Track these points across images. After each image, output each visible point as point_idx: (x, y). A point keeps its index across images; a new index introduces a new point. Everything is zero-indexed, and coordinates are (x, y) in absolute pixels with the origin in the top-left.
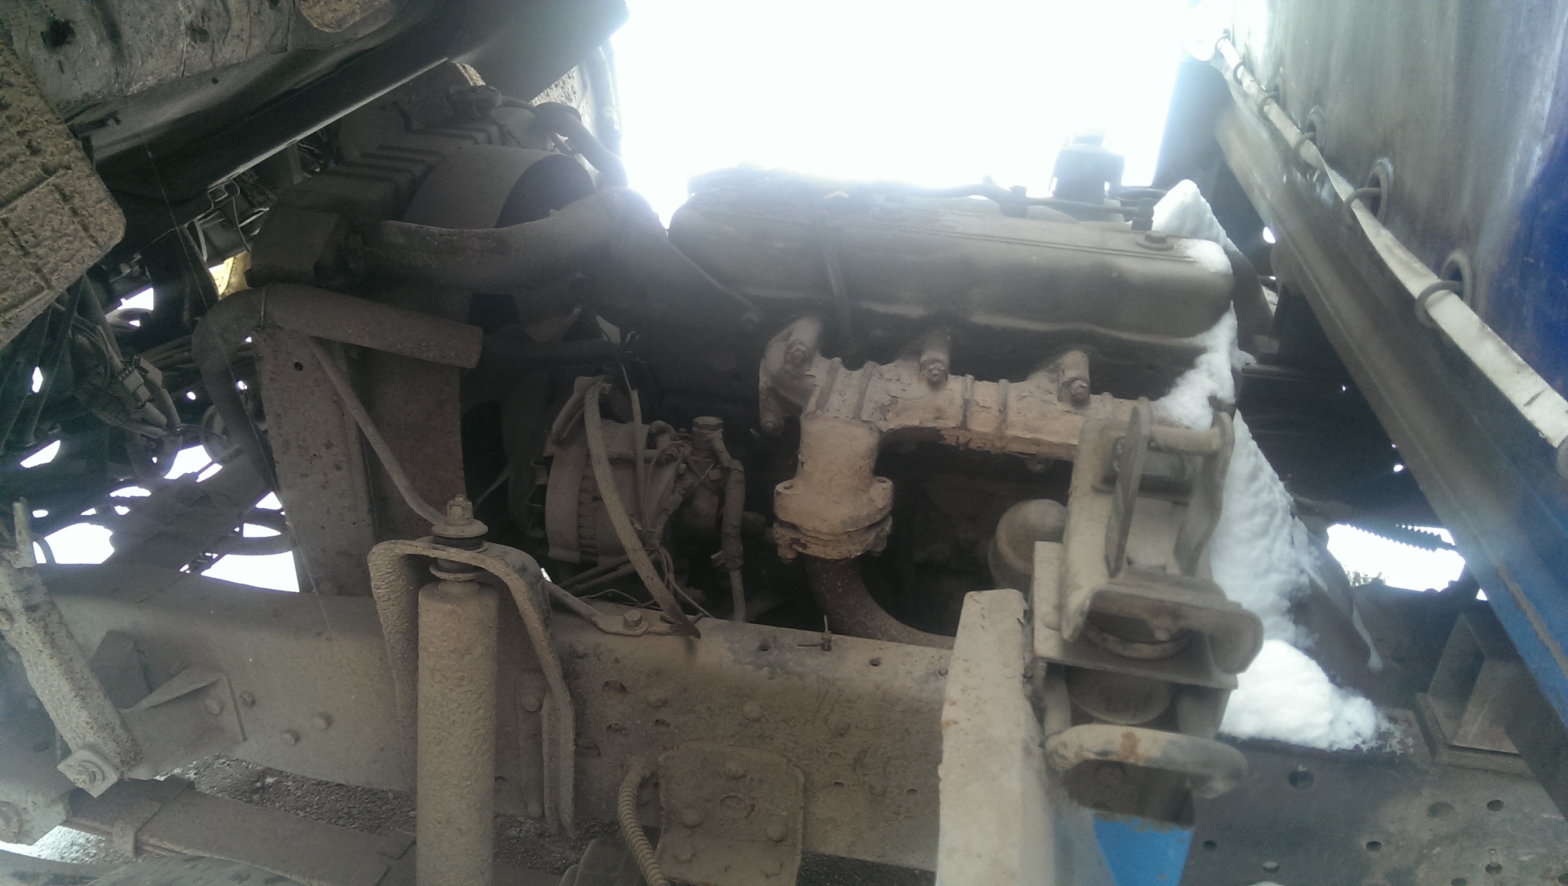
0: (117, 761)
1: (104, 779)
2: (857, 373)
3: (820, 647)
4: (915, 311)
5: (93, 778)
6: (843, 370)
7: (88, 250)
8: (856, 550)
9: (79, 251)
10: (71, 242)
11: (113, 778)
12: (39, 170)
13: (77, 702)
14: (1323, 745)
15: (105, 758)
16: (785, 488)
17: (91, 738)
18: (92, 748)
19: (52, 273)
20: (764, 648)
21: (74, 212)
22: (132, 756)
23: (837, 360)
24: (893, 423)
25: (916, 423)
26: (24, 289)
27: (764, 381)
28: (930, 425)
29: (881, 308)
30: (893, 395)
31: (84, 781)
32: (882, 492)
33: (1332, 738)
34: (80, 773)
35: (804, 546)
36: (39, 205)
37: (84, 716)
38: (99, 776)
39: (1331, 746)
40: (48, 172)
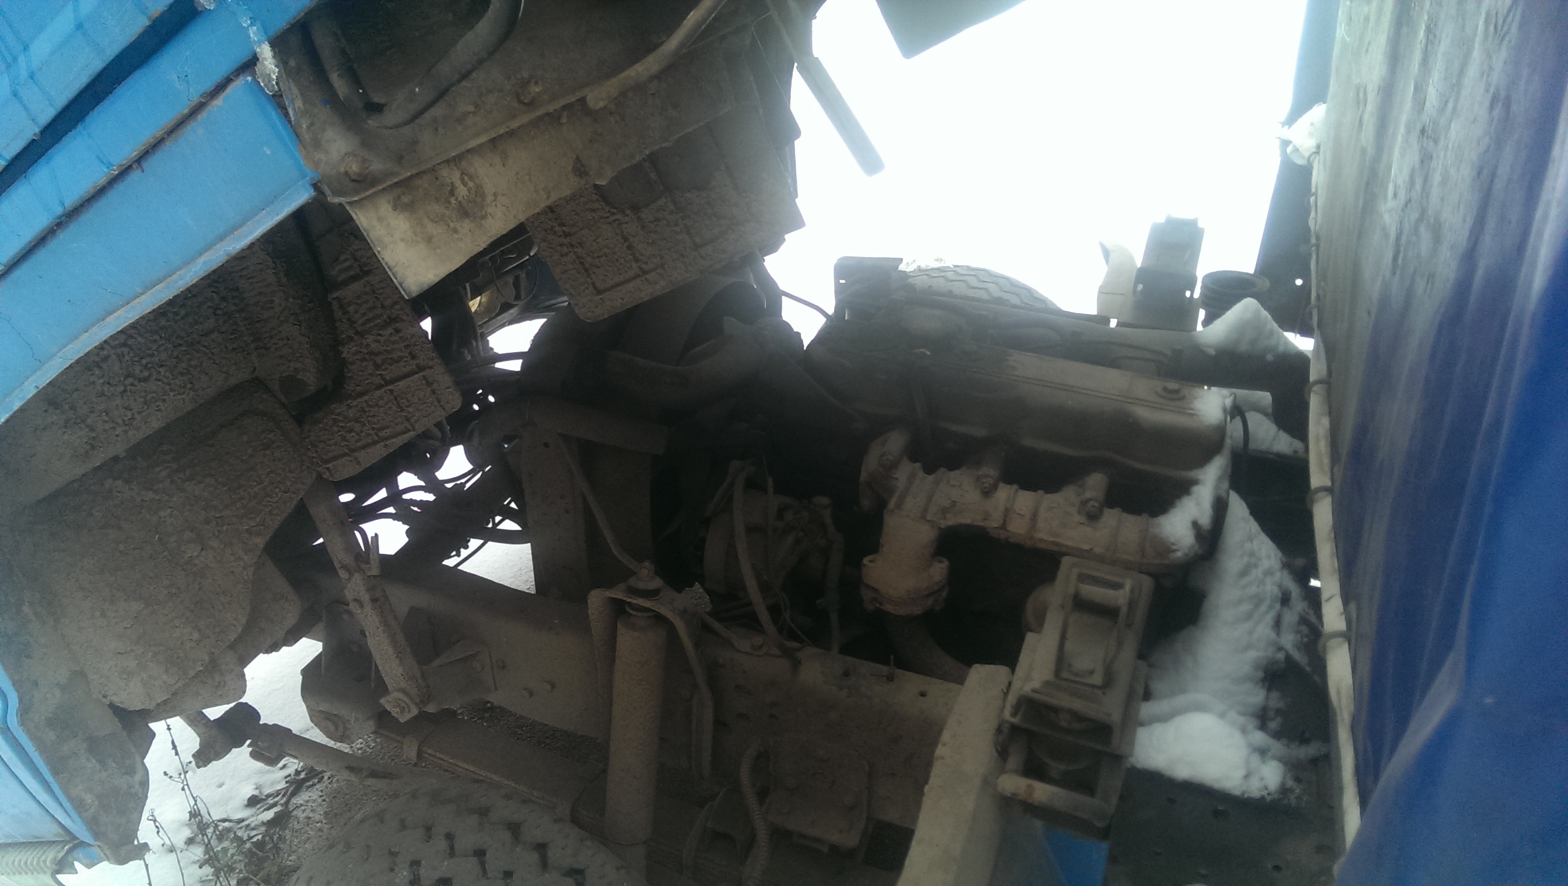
0: (417, 700)
1: (409, 711)
2: (931, 478)
3: (885, 678)
4: (979, 432)
5: (403, 711)
6: (921, 474)
7: (439, 412)
8: (917, 610)
9: (433, 412)
10: (429, 407)
11: (415, 711)
12: (414, 367)
13: (397, 661)
14: (1237, 792)
15: (411, 698)
16: (870, 561)
17: (403, 685)
18: (403, 691)
19: (416, 421)
20: (846, 674)
21: (433, 392)
22: (426, 697)
23: (918, 465)
24: (951, 521)
25: (968, 521)
26: (399, 428)
27: (864, 476)
28: (978, 524)
29: (954, 428)
30: (953, 500)
31: (397, 712)
32: (939, 570)
33: (1244, 788)
34: (395, 707)
35: (881, 604)
36: (412, 385)
37: (400, 670)
38: (406, 710)
39: (1243, 794)
40: (421, 368)
